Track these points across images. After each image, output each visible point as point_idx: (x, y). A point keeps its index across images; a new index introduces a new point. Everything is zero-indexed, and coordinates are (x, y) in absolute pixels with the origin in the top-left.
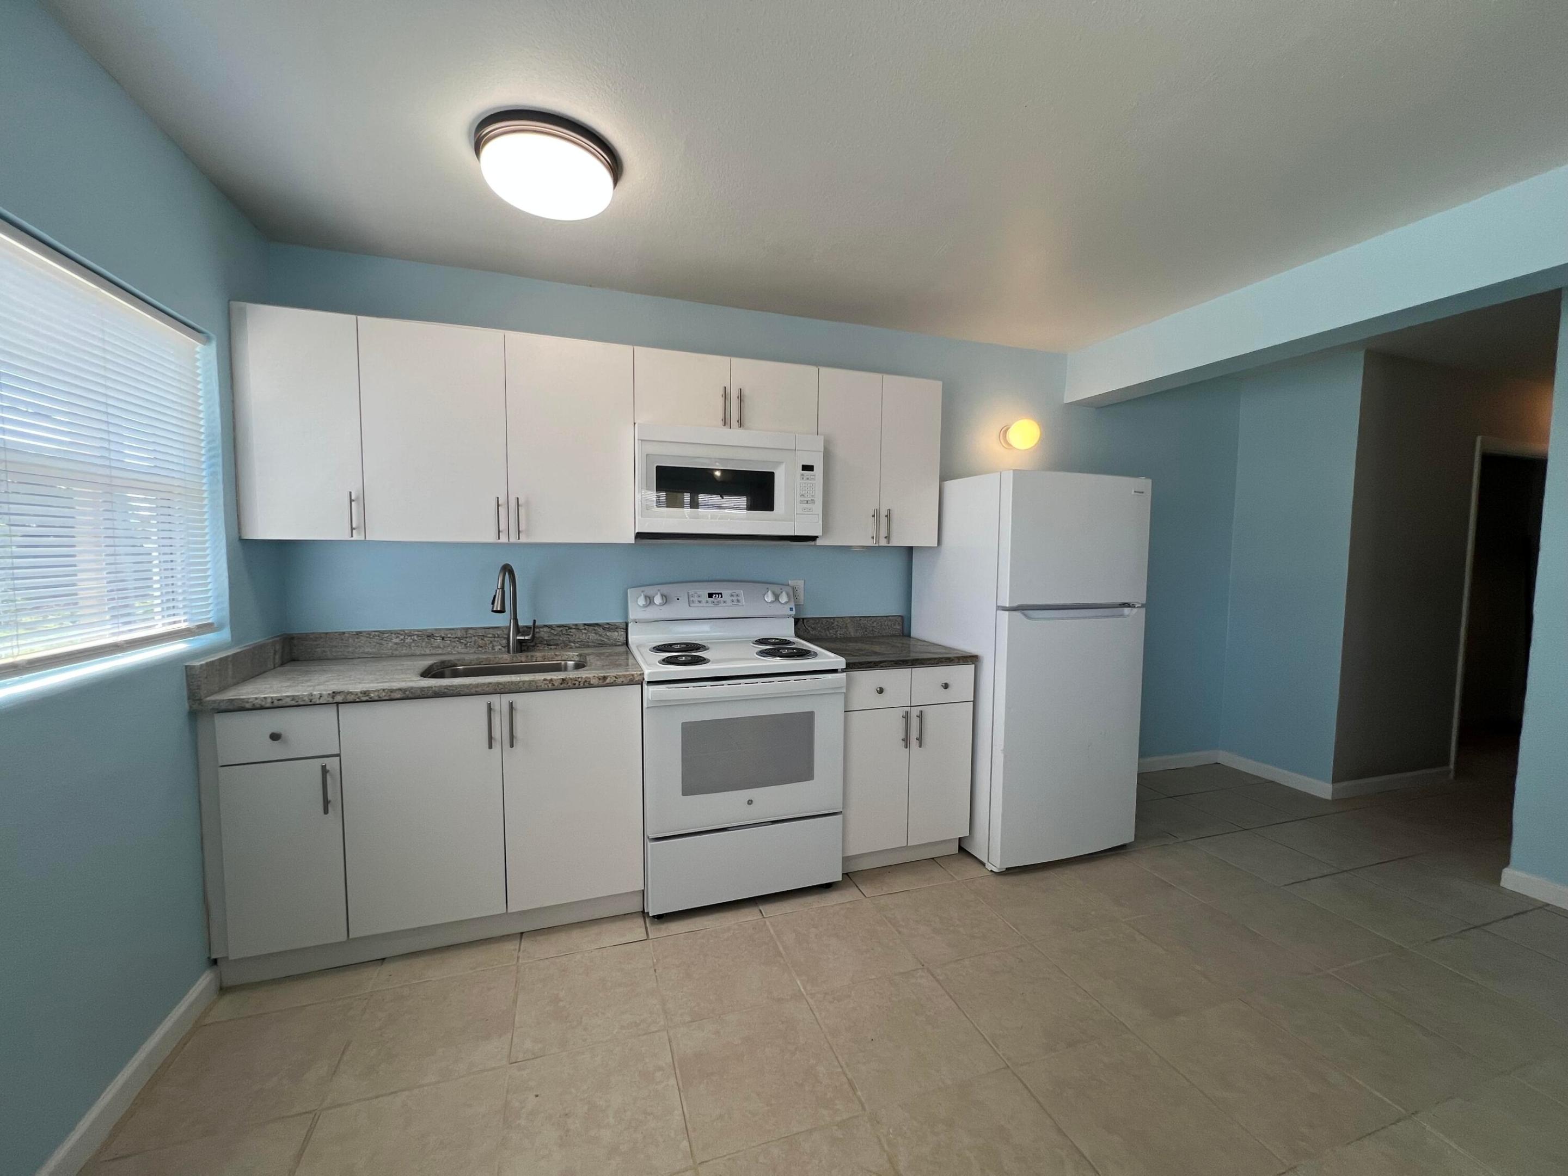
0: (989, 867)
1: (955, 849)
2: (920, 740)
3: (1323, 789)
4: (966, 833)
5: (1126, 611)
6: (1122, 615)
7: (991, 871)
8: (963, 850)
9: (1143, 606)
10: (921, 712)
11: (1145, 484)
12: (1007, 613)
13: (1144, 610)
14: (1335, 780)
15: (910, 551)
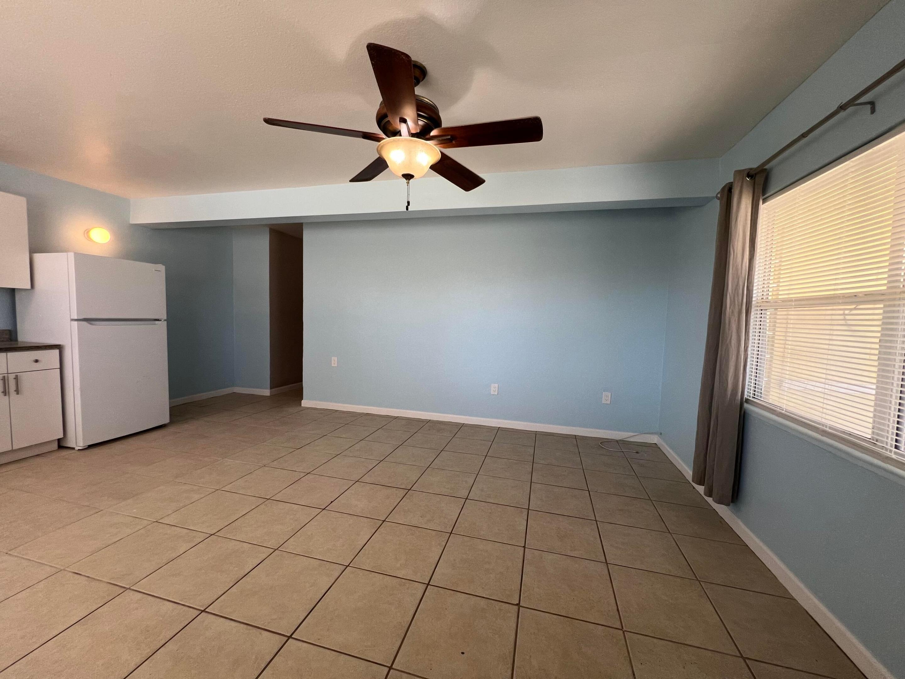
0: (77, 448)
1: (55, 446)
2: (17, 391)
3: (267, 392)
4: (61, 436)
5: (157, 322)
6: (155, 324)
7: (79, 450)
8: (61, 445)
9: (165, 320)
10: (17, 376)
11: (162, 268)
12: (76, 322)
13: (166, 322)
14: (271, 388)
15: (12, 291)
